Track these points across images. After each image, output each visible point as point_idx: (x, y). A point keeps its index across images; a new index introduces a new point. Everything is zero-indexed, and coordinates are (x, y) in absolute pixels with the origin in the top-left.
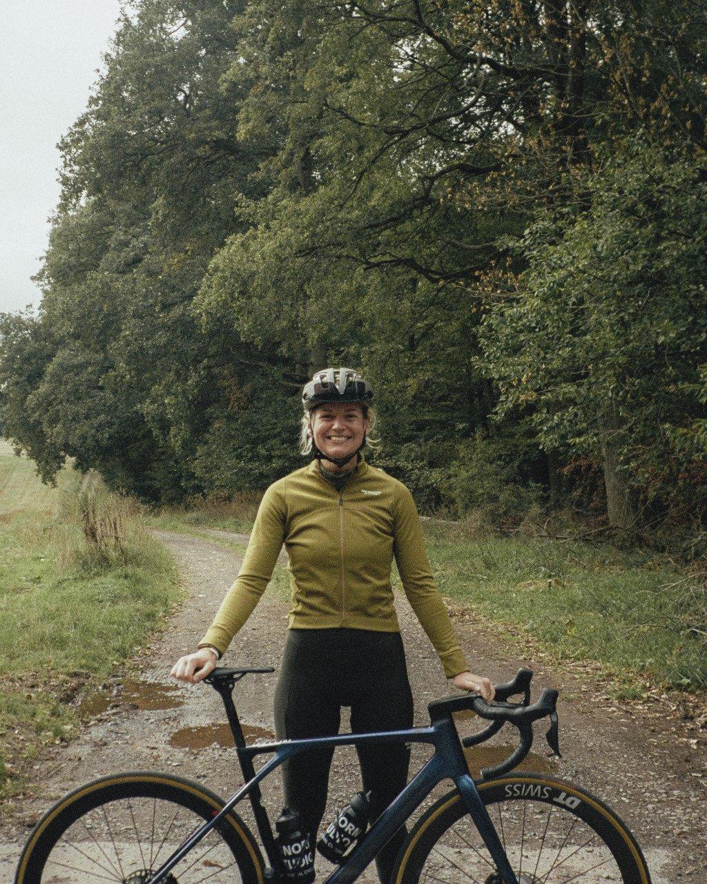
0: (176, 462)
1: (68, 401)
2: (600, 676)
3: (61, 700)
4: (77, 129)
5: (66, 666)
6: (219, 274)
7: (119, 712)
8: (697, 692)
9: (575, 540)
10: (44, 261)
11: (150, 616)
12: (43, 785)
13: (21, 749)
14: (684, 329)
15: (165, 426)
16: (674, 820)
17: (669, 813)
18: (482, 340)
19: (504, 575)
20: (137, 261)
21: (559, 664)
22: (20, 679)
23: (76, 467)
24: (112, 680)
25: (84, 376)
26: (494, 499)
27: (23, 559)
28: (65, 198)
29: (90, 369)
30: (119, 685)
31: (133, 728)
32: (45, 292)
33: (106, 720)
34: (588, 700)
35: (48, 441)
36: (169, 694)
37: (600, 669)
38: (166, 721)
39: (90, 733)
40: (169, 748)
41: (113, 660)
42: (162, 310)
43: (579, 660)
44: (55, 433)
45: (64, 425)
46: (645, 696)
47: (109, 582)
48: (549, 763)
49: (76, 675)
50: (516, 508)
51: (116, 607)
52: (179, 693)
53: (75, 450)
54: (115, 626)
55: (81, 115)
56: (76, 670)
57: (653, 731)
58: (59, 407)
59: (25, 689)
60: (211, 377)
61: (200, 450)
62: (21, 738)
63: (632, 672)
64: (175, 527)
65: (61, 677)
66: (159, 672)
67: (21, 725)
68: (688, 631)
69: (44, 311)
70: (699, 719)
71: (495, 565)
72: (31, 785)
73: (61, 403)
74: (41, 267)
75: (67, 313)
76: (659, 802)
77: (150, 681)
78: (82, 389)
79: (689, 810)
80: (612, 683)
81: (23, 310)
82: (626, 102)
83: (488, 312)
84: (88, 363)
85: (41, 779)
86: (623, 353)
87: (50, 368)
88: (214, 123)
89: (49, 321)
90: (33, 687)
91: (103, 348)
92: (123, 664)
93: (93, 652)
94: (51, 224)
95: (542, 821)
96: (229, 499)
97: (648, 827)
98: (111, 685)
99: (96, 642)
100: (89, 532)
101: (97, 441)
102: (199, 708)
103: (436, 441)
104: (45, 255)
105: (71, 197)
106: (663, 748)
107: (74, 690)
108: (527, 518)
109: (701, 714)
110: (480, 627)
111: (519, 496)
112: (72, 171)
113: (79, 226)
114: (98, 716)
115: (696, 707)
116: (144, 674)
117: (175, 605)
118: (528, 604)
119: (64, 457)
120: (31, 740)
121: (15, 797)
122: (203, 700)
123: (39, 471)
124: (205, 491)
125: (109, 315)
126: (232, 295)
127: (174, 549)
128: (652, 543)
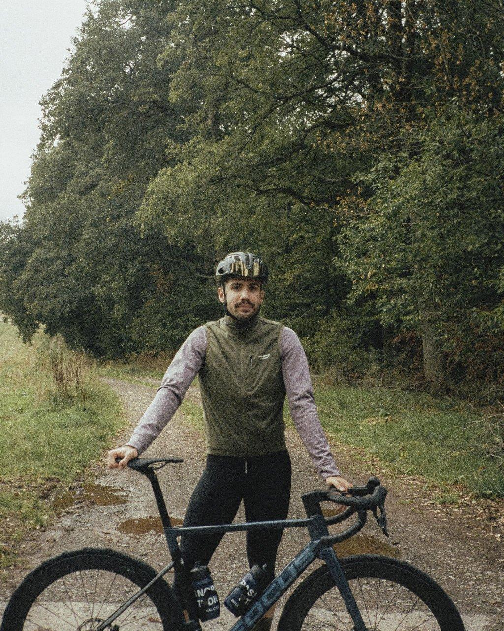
0: (118, 329)
1: (42, 284)
2: (427, 487)
3: (40, 497)
4: (53, 91)
5: (42, 473)
6: (154, 196)
7: (82, 507)
8: (497, 500)
9: (402, 389)
10: (27, 184)
11: (102, 438)
12: (28, 559)
13: (11, 532)
14: (486, 241)
15: (110, 303)
16: (489, 593)
17: (485, 588)
18: (341, 246)
19: (354, 413)
20: (93, 186)
21: (396, 478)
22: (9, 481)
23: (46, 331)
24: (75, 484)
25: (54, 267)
26: (345, 359)
27: (10, 395)
28: (43, 139)
29: (58, 262)
30: (81, 487)
31: (92, 518)
32: (27, 207)
33: (72, 512)
34: (419, 504)
35: (27, 312)
36: (117, 494)
37: (426, 482)
38: (116, 514)
39: (61, 522)
40: (118, 533)
41: (76, 469)
42: (111, 221)
43: (410, 475)
44: (33, 307)
45: (39, 301)
46: (459, 502)
47: (72, 413)
48: (394, 549)
49: (50, 479)
50: (360, 366)
51: (78, 431)
52: (124, 494)
53: (46, 319)
54: (78, 445)
55: (56, 81)
56: (50, 476)
57: (468, 527)
58: (36, 288)
59: (13, 489)
60: (144, 270)
61: (136, 321)
62: (12, 524)
63: (449, 484)
64: (117, 375)
65: (40, 480)
66: (109, 478)
67: (11, 514)
68: (488, 455)
69: (26, 220)
70: (500, 519)
71: (347, 406)
72: (20, 559)
73: (37, 285)
74: (25, 189)
75: (43, 221)
76: (477, 579)
77: (103, 484)
78: (52, 276)
79: (499, 586)
80: (436, 492)
81: (11, 219)
82: (446, 78)
83: (345, 226)
84: (57, 258)
85: (26, 554)
86: (442, 257)
87: (30, 261)
88: (151, 89)
89: (30, 228)
90: (19, 487)
91: (69, 247)
92: (84, 472)
93: (62, 463)
94: (32, 159)
95: (393, 593)
96: (156, 356)
97: (471, 598)
98: (75, 487)
99: (64, 456)
100: (58, 377)
101: (61, 313)
102: (139, 505)
103: (303, 318)
104: (28, 180)
105: (48, 139)
106: (476, 540)
107: (49, 490)
108: (368, 373)
109: (501, 515)
110: (338, 450)
111: (362, 358)
112: (49, 120)
113: (53, 160)
114: (67, 510)
115: (497, 511)
116: (98, 480)
117: (119, 430)
118: (372, 434)
119: (38, 324)
120: (19, 526)
121: (8, 567)
122: (142, 499)
123: (20, 334)
124: (138, 350)
125: (73, 223)
126: (163, 210)
127: (116, 390)
128: (457, 393)
